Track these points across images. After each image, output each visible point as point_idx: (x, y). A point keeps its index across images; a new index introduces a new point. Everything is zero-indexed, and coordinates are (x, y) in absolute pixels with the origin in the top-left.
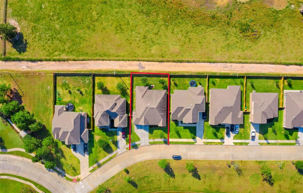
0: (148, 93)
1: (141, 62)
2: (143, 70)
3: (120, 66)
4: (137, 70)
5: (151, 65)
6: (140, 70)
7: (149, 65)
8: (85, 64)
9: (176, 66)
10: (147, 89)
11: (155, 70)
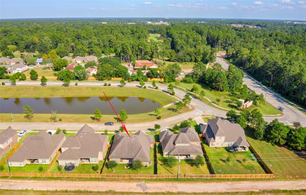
0: (133, 153)
1: (143, 192)
2: (139, 183)
3: (176, 186)
4: (149, 182)
5: (127, 188)
6: (144, 182)
7: (129, 189)
8: (233, 188)
9: (88, 187)
10: (134, 159)
11: (121, 182)
